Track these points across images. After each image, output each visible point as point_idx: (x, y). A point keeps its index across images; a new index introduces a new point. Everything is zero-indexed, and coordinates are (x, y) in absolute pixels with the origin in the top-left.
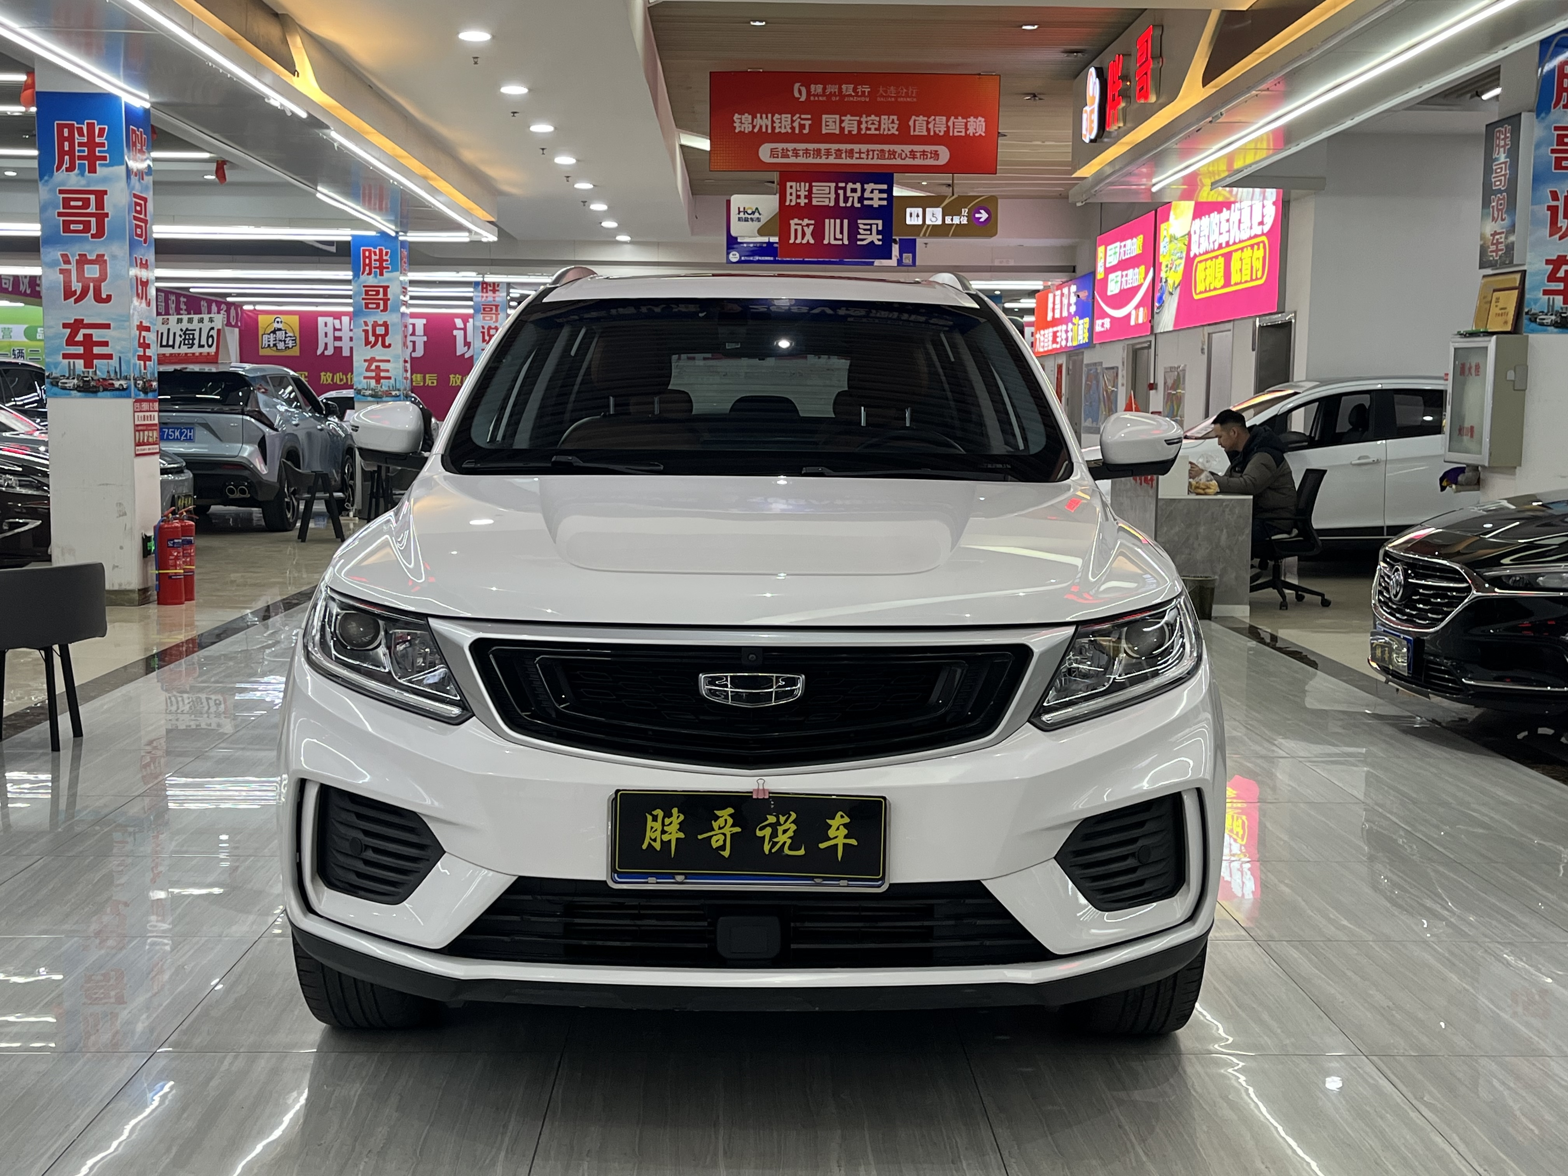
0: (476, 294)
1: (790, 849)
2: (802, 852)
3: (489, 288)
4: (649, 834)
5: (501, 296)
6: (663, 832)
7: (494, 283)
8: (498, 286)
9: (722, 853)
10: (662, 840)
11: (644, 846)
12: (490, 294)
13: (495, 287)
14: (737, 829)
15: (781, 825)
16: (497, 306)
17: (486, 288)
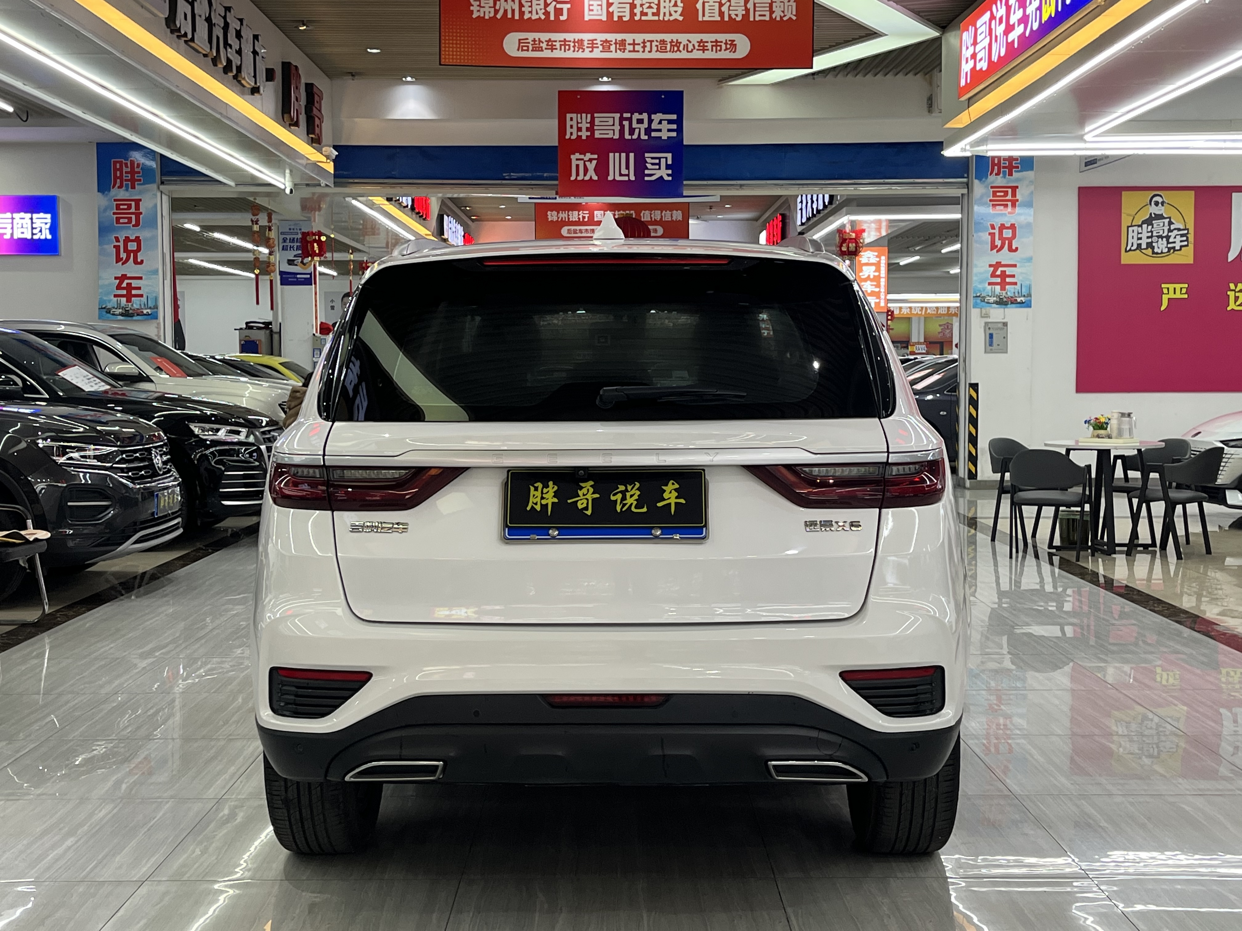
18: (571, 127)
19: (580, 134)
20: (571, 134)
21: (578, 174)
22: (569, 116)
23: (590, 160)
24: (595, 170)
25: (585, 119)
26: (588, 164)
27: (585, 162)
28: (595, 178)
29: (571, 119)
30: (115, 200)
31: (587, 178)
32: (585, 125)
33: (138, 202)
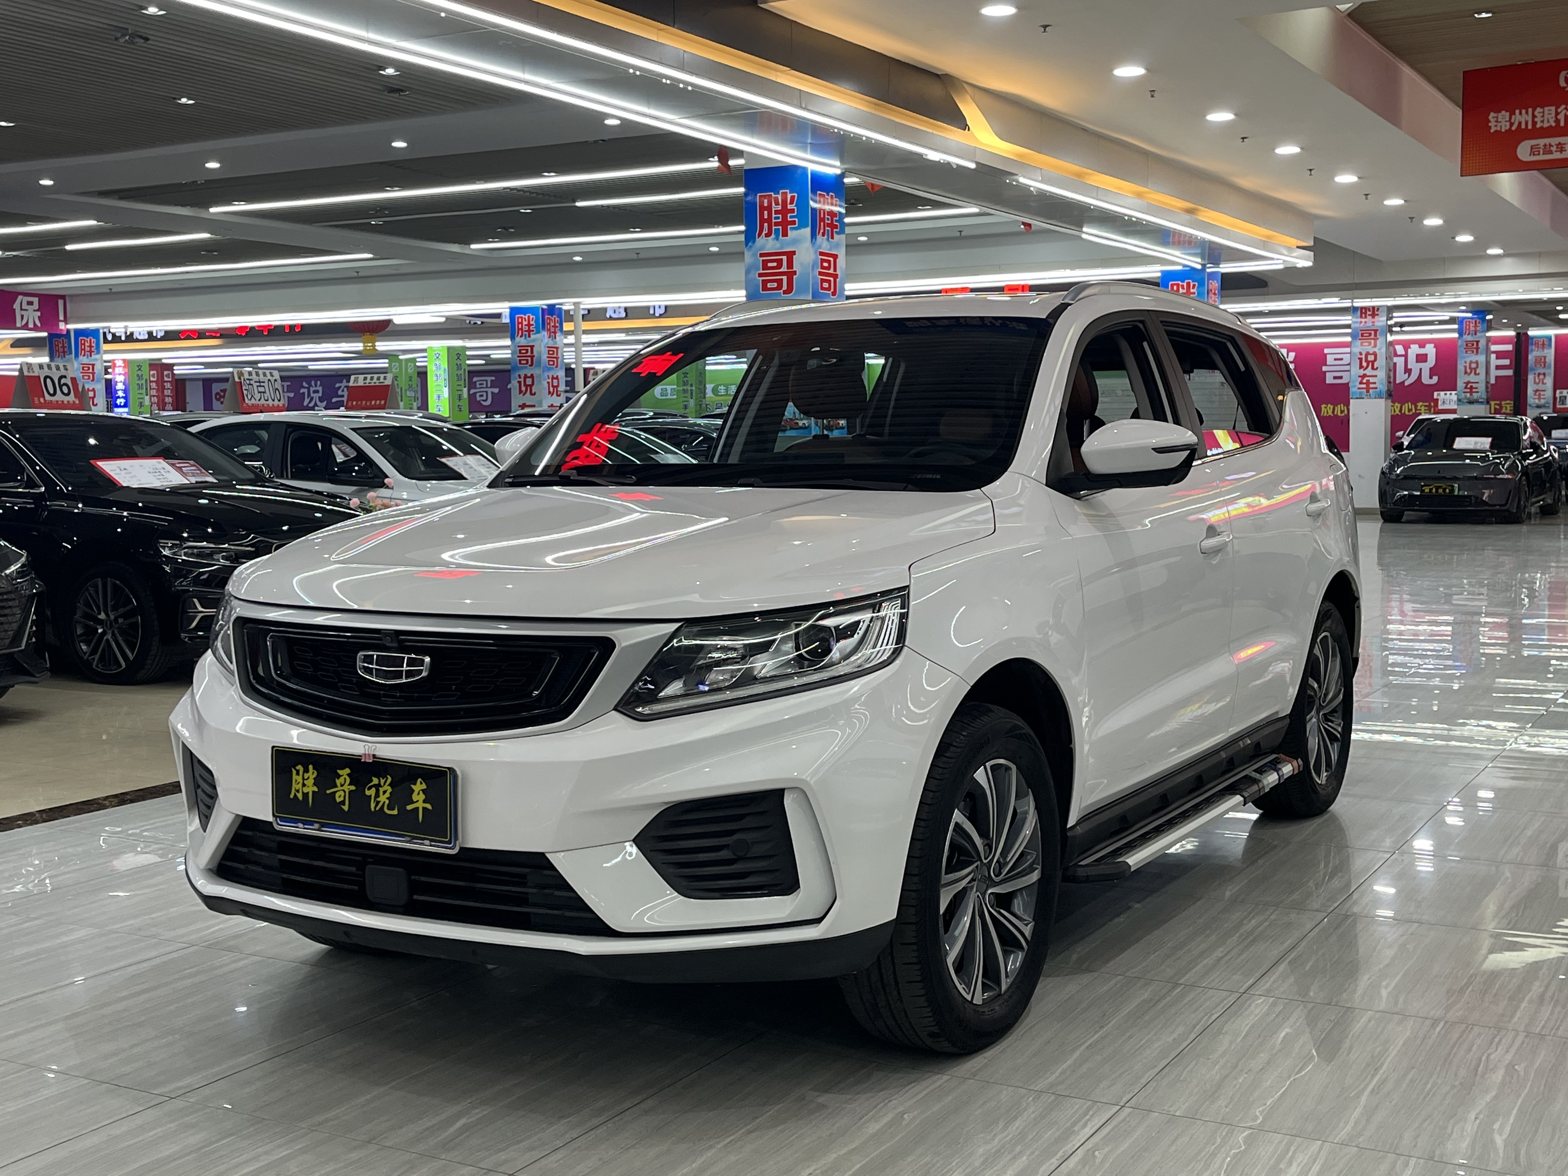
0: (1354, 320)
1: (388, 809)
2: (395, 812)
3: (1368, 313)
4: (295, 786)
5: (1381, 321)
6: (304, 785)
7: (1373, 308)
8: (1378, 310)
9: (343, 807)
10: (303, 792)
11: (292, 796)
12: (1369, 318)
13: (1374, 311)
14: (353, 788)
15: (381, 787)
16: (1376, 331)
17: (1365, 313)
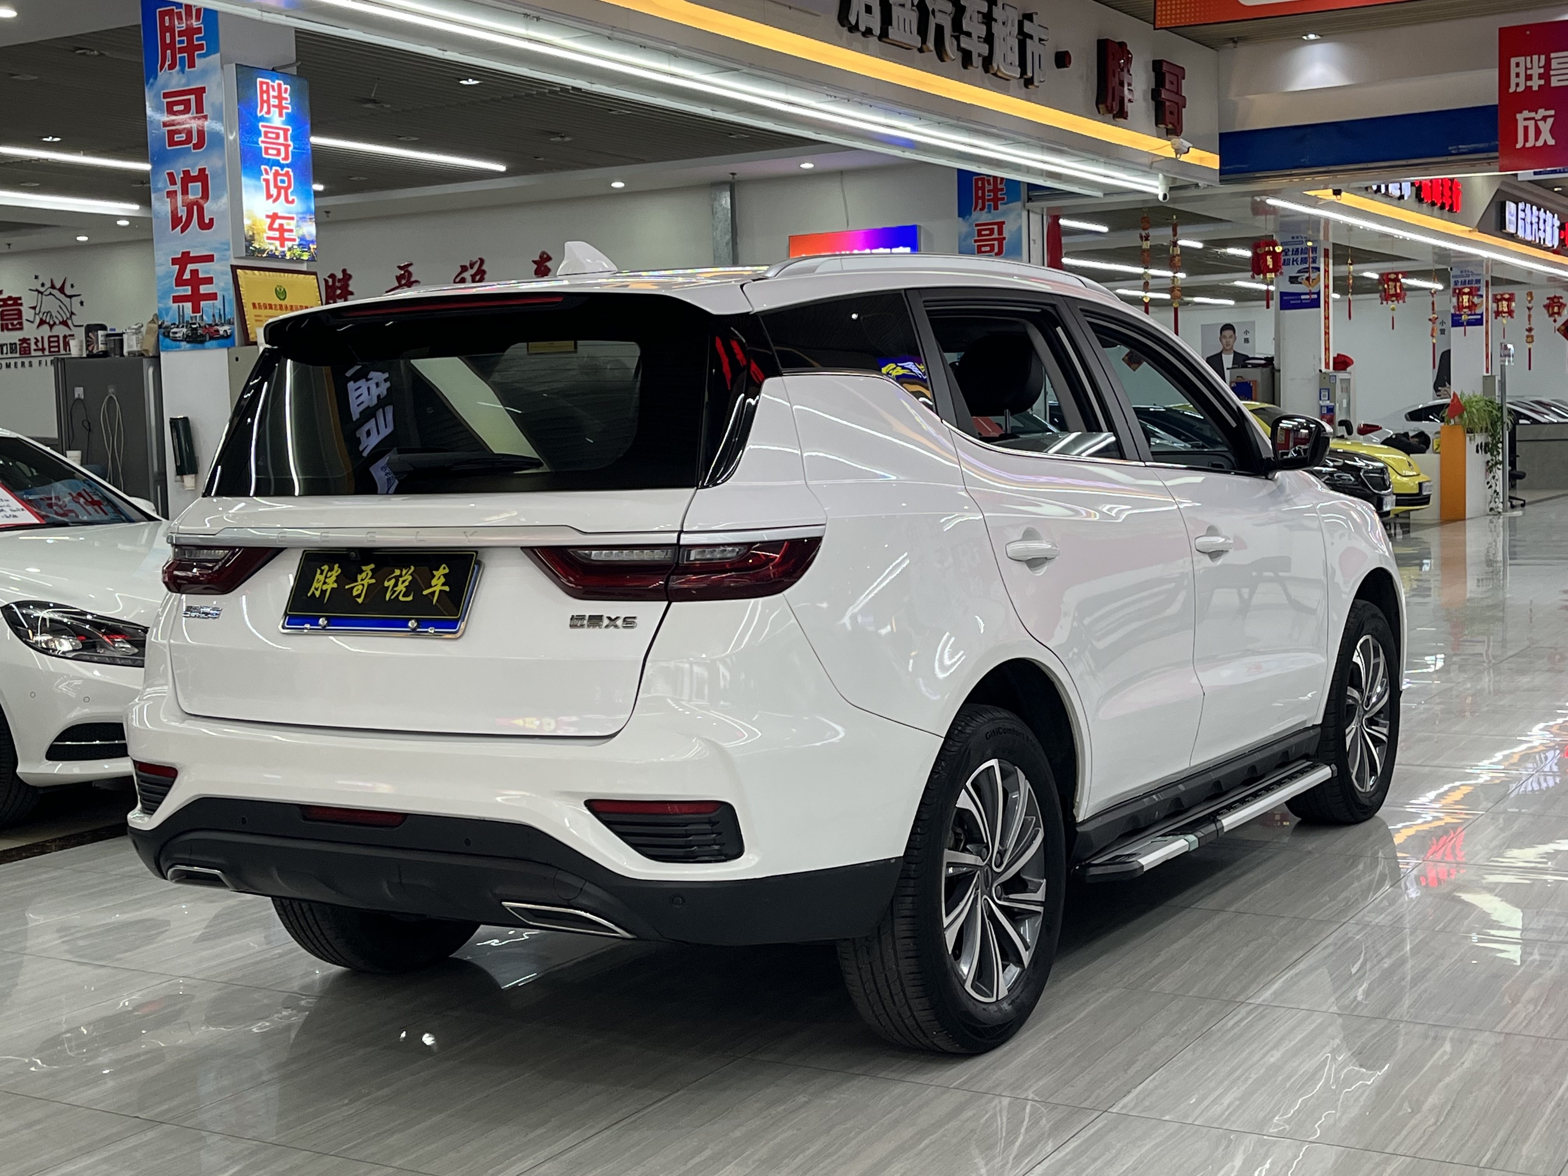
18: (1518, 75)
19: (1529, 83)
20: (1517, 85)
21: (1526, 139)
22: (1513, 61)
23: (1544, 118)
24: (1551, 131)
25: (1536, 64)
26: (1541, 124)
27: (1536, 121)
28: (1551, 142)
29: (1518, 65)
30: (977, 225)
31: (1540, 143)
32: (1536, 71)
33: (1001, 225)
